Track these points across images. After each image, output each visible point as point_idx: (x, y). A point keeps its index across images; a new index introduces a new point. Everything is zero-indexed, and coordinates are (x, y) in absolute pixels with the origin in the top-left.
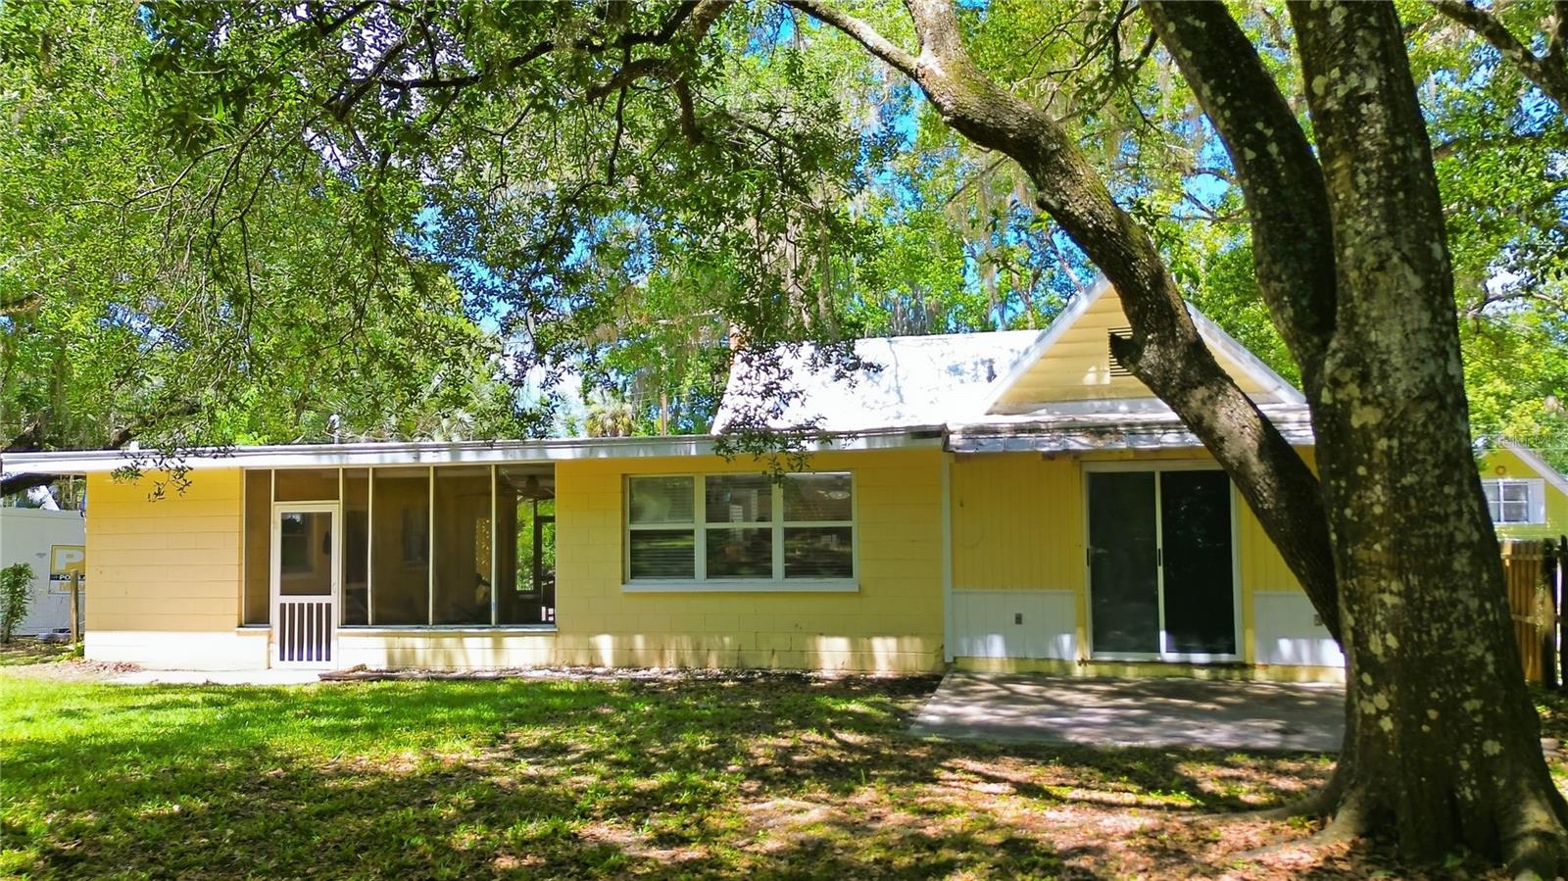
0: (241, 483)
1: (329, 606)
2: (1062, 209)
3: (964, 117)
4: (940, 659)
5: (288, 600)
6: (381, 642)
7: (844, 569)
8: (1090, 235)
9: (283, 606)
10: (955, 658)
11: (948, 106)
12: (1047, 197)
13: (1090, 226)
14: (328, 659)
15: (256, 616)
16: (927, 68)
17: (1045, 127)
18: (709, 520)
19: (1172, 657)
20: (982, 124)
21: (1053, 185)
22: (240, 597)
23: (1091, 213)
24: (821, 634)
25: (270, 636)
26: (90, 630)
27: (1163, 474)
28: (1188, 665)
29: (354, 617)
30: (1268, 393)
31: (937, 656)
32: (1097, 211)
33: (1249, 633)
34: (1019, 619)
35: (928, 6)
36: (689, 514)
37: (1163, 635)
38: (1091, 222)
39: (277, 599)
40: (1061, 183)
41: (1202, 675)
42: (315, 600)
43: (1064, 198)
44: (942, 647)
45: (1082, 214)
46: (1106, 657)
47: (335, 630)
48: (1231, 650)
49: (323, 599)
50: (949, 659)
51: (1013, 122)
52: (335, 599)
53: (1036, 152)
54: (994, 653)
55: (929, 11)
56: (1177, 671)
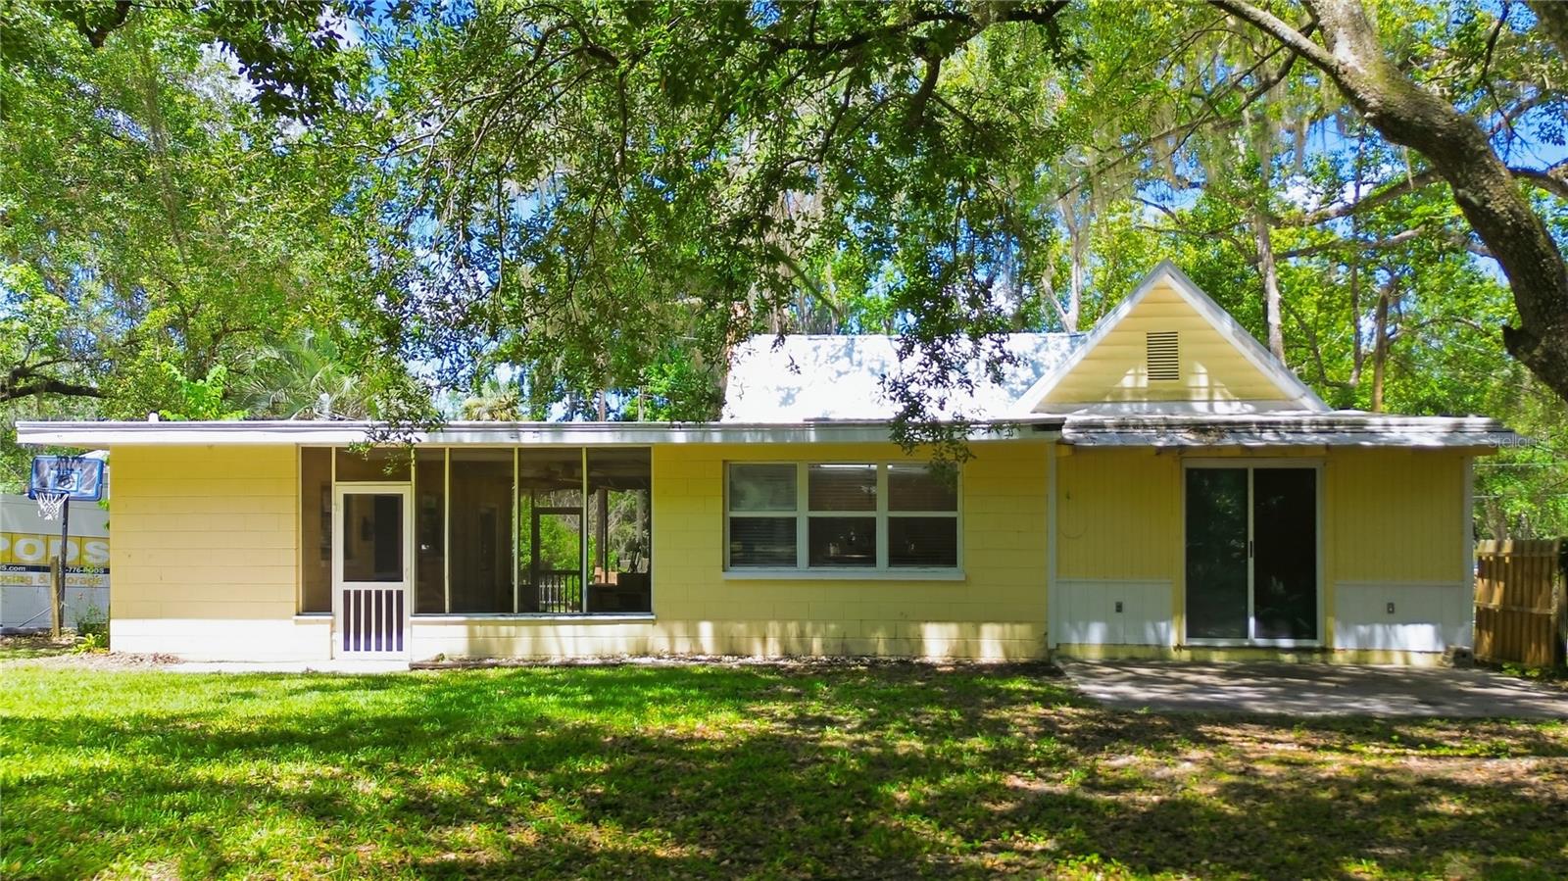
0: (297, 461)
1: (400, 594)
2: (1483, 206)
3: (1392, 113)
4: (1043, 646)
5: (353, 586)
6: (463, 630)
7: (948, 557)
8: (1506, 231)
9: (347, 594)
10: (1058, 645)
11: (1373, 103)
12: (1469, 194)
13: (1509, 223)
14: (400, 648)
15: (316, 602)
16: (1348, 65)
17: (1473, 129)
18: (812, 508)
19: (1261, 642)
20: (1409, 123)
21: (1477, 183)
22: (297, 583)
23: (1511, 211)
24: (927, 622)
25: (333, 624)
26: (116, 618)
27: (1256, 471)
28: (1276, 649)
29: (428, 604)
30: (1291, 400)
31: (1040, 643)
32: (1517, 210)
33: (1331, 620)
34: (1119, 608)
35: (1339, 6)
36: (792, 503)
37: (1252, 622)
38: (1510, 219)
39: (339, 586)
40: (1485, 182)
41: (1288, 658)
42: (384, 586)
43: (1487, 196)
44: (1046, 634)
45: (1502, 212)
46: (1198, 642)
47: (407, 618)
48: (1314, 636)
49: (394, 586)
50: (1052, 645)
51: (1441, 121)
52: (407, 586)
53: (1463, 152)
54: (1093, 640)
55: (1340, 11)
56: (1262, 655)
